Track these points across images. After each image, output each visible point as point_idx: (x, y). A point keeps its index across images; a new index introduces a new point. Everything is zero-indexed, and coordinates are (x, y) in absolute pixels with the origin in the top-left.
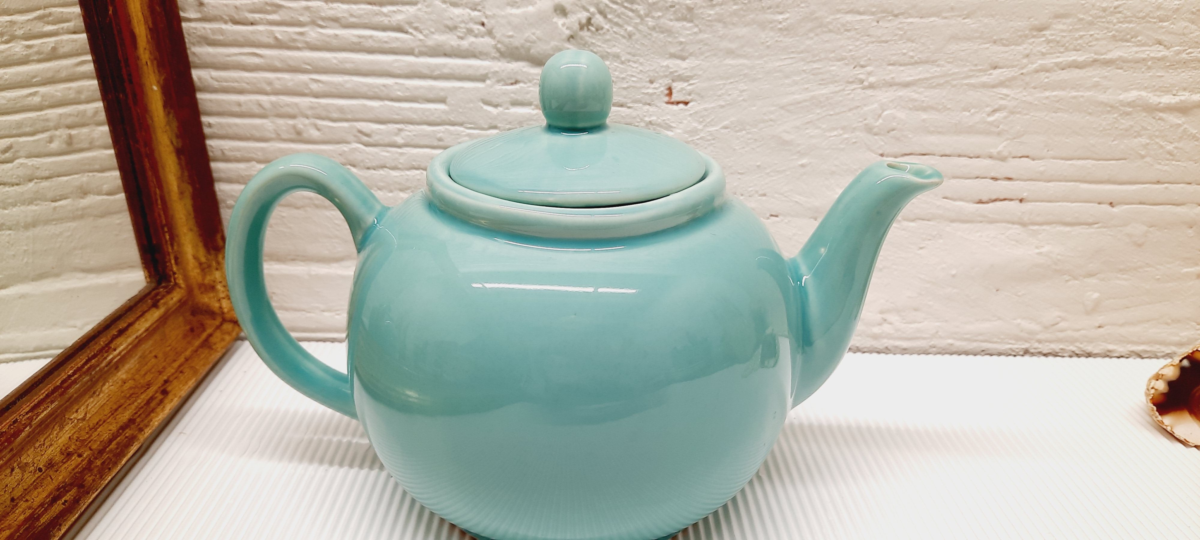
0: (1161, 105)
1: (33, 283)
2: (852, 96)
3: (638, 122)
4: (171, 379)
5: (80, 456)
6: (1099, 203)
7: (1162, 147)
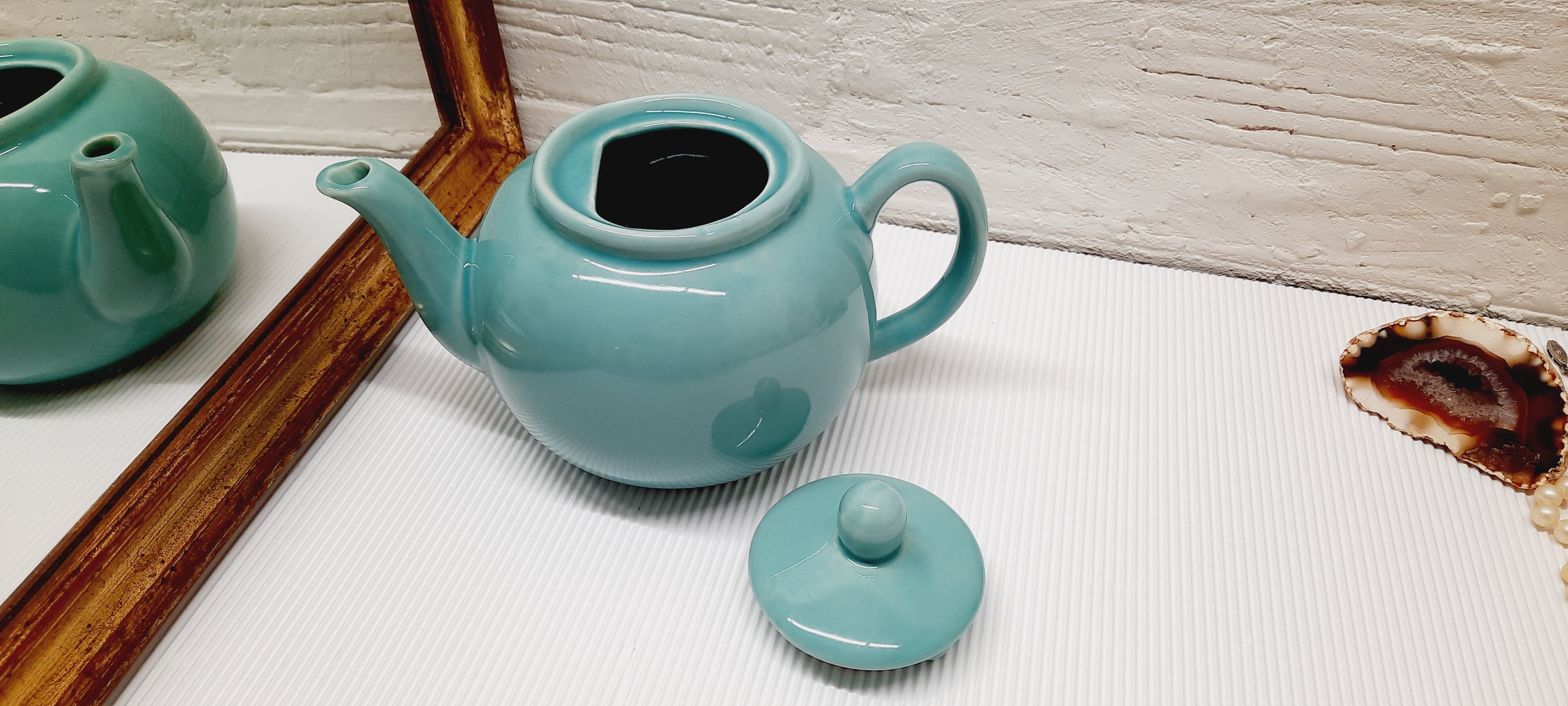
0: (1466, 54)
1: (351, 90)
2: (1119, 7)
3: (894, 11)
4: (462, 214)
5: (391, 285)
6: (1379, 145)
7: (1460, 96)
